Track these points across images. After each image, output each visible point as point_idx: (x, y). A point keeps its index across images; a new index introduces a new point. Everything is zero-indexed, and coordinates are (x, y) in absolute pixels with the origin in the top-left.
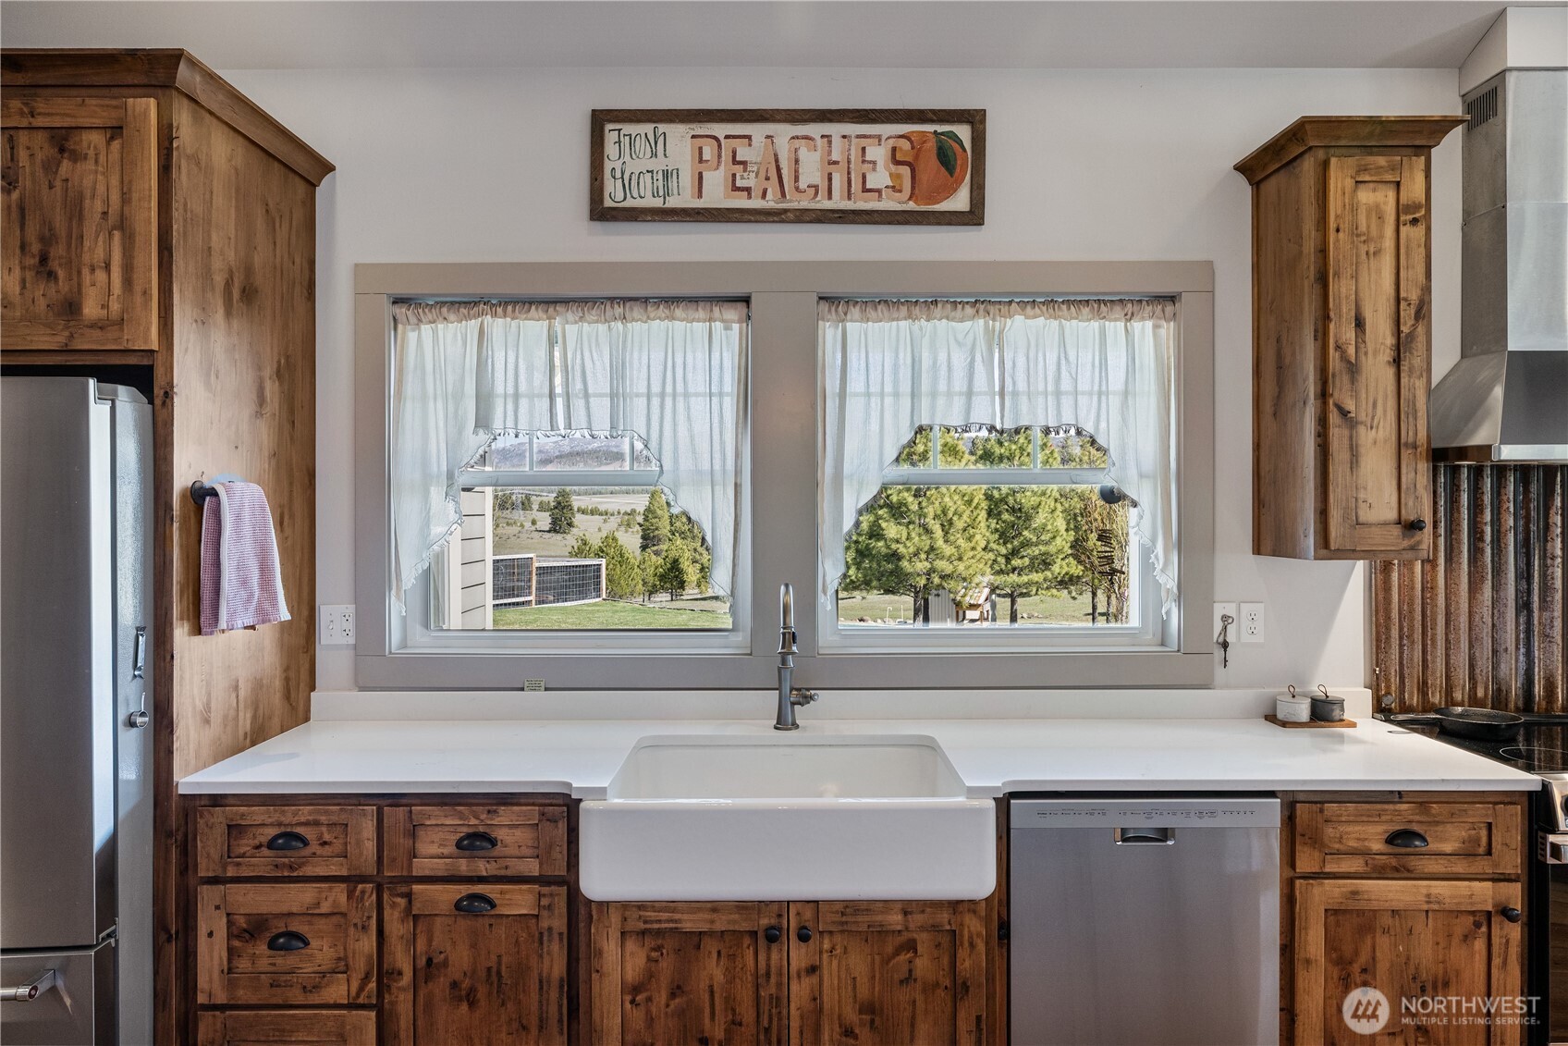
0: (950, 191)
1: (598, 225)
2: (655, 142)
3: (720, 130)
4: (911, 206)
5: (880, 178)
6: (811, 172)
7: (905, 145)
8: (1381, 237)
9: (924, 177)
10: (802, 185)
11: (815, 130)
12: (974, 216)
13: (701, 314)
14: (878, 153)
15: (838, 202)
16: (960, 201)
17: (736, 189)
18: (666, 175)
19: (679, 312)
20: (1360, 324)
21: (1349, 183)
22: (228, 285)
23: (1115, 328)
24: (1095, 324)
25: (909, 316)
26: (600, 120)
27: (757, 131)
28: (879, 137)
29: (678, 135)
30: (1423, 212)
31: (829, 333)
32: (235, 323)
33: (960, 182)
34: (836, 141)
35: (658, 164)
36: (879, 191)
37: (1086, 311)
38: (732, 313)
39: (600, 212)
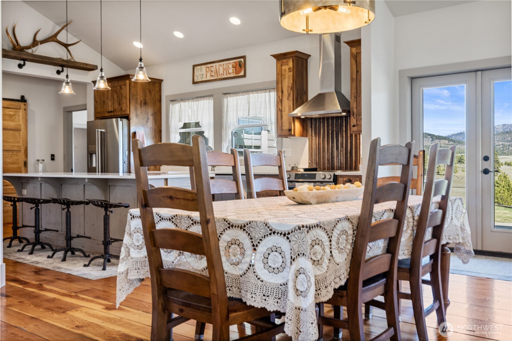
0: (240, 72)
1: (194, 85)
2: (201, 68)
3: (209, 65)
4: (235, 75)
5: (231, 71)
6: (221, 72)
7: (234, 64)
8: (286, 75)
9: (237, 69)
10: (220, 74)
11: (222, 63)
12: (244, 76)
13: (208, 99)
14: (230, 66)
15: (225, 76)
16: (242, 73)
17: (211, 76)
18: (202, 75)
19: (205, 99)
20: (282, 92)
21: (280, 65)
22: (141, 103)
23: (267, 94)
24: (264, 94)
25: (236, 96)
26: (194, 66)
27: (214, 65)
28: (230, 63)
29: (204, 67)
30: (292, 69)
31: (225, 100)
32: (142, 108)
33: (242, 69)
34: (225, 65)
35: (201, 73)
36: (230, 73)
37: (262, 91)
38: (212, 98)
39: (194, 83)
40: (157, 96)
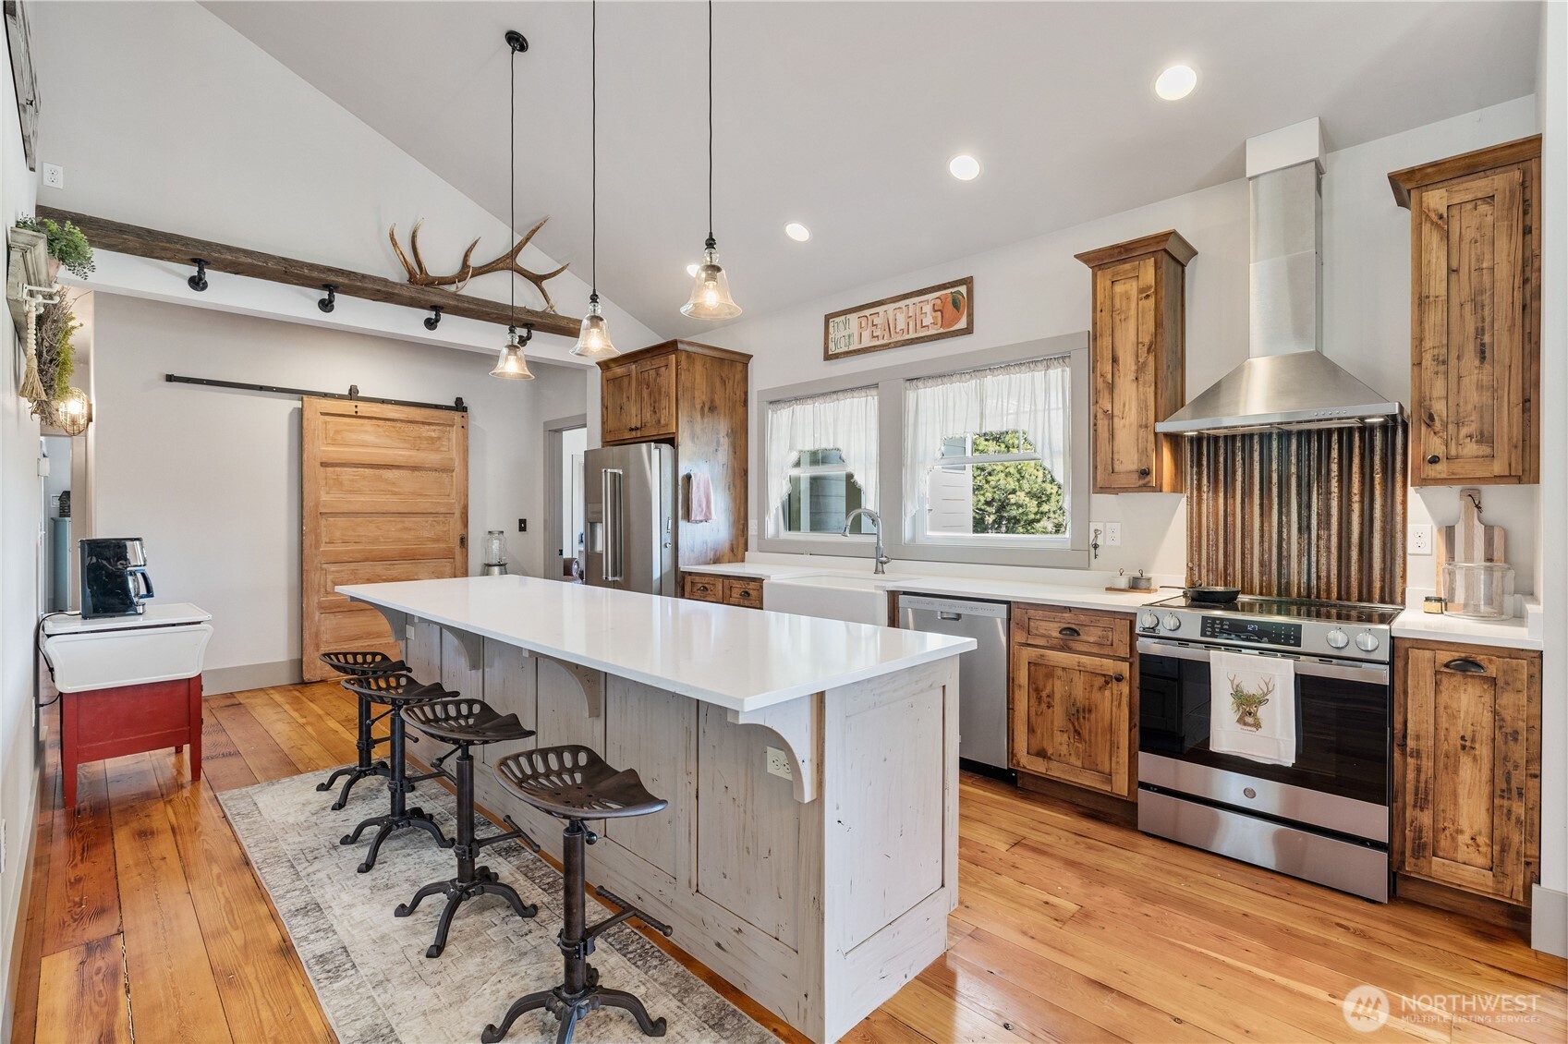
0: (957, 320)
1: (828, 362)
2: (847, 321)
3: (867, 312)
4: (942, 330)
5: (928, 320)
6: (901, 325)
7: (939, 302)
8: (1129, 309)
9: (946, 316)
10: (898, 330)
11: (902, 304)
12: (968, 330)
13: (864, 394)
14: (928, 309)
15: (912, 335)
16: (962, 324)
17: (874, 337)
18: (849, 336)
19: (855, 394)
20: (1115, 360)
21: (1108, 283)
22: (702, 408)
25: (943, 384)
26: (828, 318)
27: (880, 309)
28: (928, 301)
29: (853, 317)
30: (1153, 290)
31: (911, 396)
32: (706, 420)
33: (962, 315)
34: (911, 306)
35: (846, 333)
36: (928, 326)
37: (1023, 368)
38: (874, 392)
39: (828, 357)
40: (738, 393)
